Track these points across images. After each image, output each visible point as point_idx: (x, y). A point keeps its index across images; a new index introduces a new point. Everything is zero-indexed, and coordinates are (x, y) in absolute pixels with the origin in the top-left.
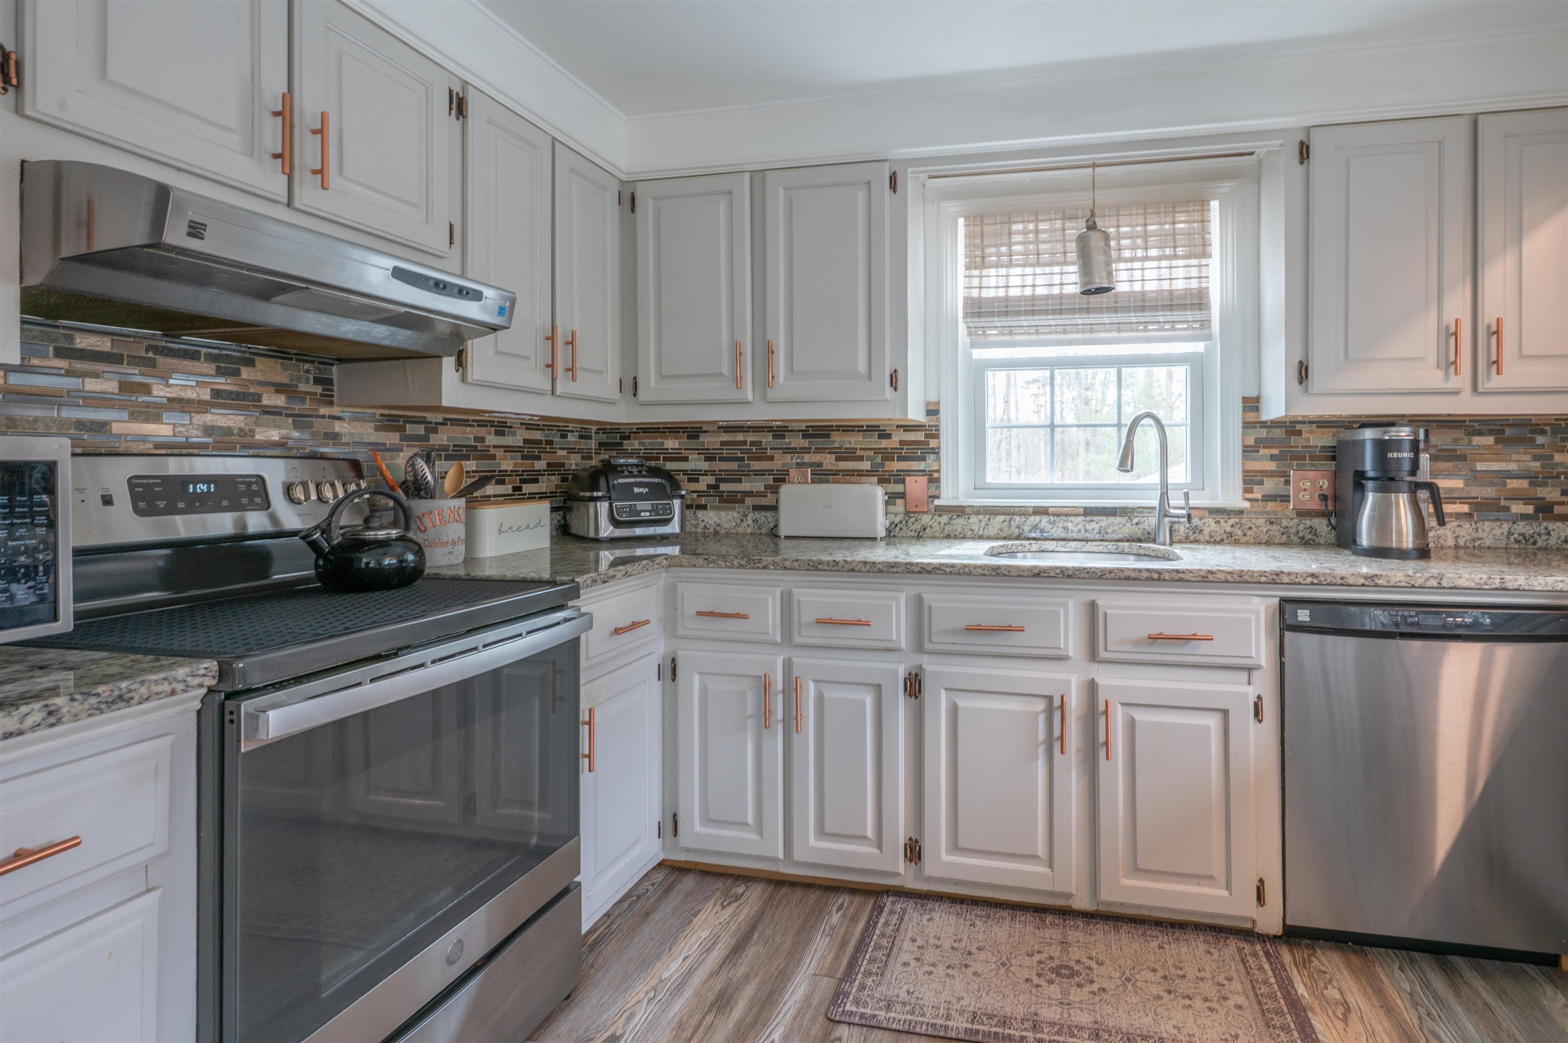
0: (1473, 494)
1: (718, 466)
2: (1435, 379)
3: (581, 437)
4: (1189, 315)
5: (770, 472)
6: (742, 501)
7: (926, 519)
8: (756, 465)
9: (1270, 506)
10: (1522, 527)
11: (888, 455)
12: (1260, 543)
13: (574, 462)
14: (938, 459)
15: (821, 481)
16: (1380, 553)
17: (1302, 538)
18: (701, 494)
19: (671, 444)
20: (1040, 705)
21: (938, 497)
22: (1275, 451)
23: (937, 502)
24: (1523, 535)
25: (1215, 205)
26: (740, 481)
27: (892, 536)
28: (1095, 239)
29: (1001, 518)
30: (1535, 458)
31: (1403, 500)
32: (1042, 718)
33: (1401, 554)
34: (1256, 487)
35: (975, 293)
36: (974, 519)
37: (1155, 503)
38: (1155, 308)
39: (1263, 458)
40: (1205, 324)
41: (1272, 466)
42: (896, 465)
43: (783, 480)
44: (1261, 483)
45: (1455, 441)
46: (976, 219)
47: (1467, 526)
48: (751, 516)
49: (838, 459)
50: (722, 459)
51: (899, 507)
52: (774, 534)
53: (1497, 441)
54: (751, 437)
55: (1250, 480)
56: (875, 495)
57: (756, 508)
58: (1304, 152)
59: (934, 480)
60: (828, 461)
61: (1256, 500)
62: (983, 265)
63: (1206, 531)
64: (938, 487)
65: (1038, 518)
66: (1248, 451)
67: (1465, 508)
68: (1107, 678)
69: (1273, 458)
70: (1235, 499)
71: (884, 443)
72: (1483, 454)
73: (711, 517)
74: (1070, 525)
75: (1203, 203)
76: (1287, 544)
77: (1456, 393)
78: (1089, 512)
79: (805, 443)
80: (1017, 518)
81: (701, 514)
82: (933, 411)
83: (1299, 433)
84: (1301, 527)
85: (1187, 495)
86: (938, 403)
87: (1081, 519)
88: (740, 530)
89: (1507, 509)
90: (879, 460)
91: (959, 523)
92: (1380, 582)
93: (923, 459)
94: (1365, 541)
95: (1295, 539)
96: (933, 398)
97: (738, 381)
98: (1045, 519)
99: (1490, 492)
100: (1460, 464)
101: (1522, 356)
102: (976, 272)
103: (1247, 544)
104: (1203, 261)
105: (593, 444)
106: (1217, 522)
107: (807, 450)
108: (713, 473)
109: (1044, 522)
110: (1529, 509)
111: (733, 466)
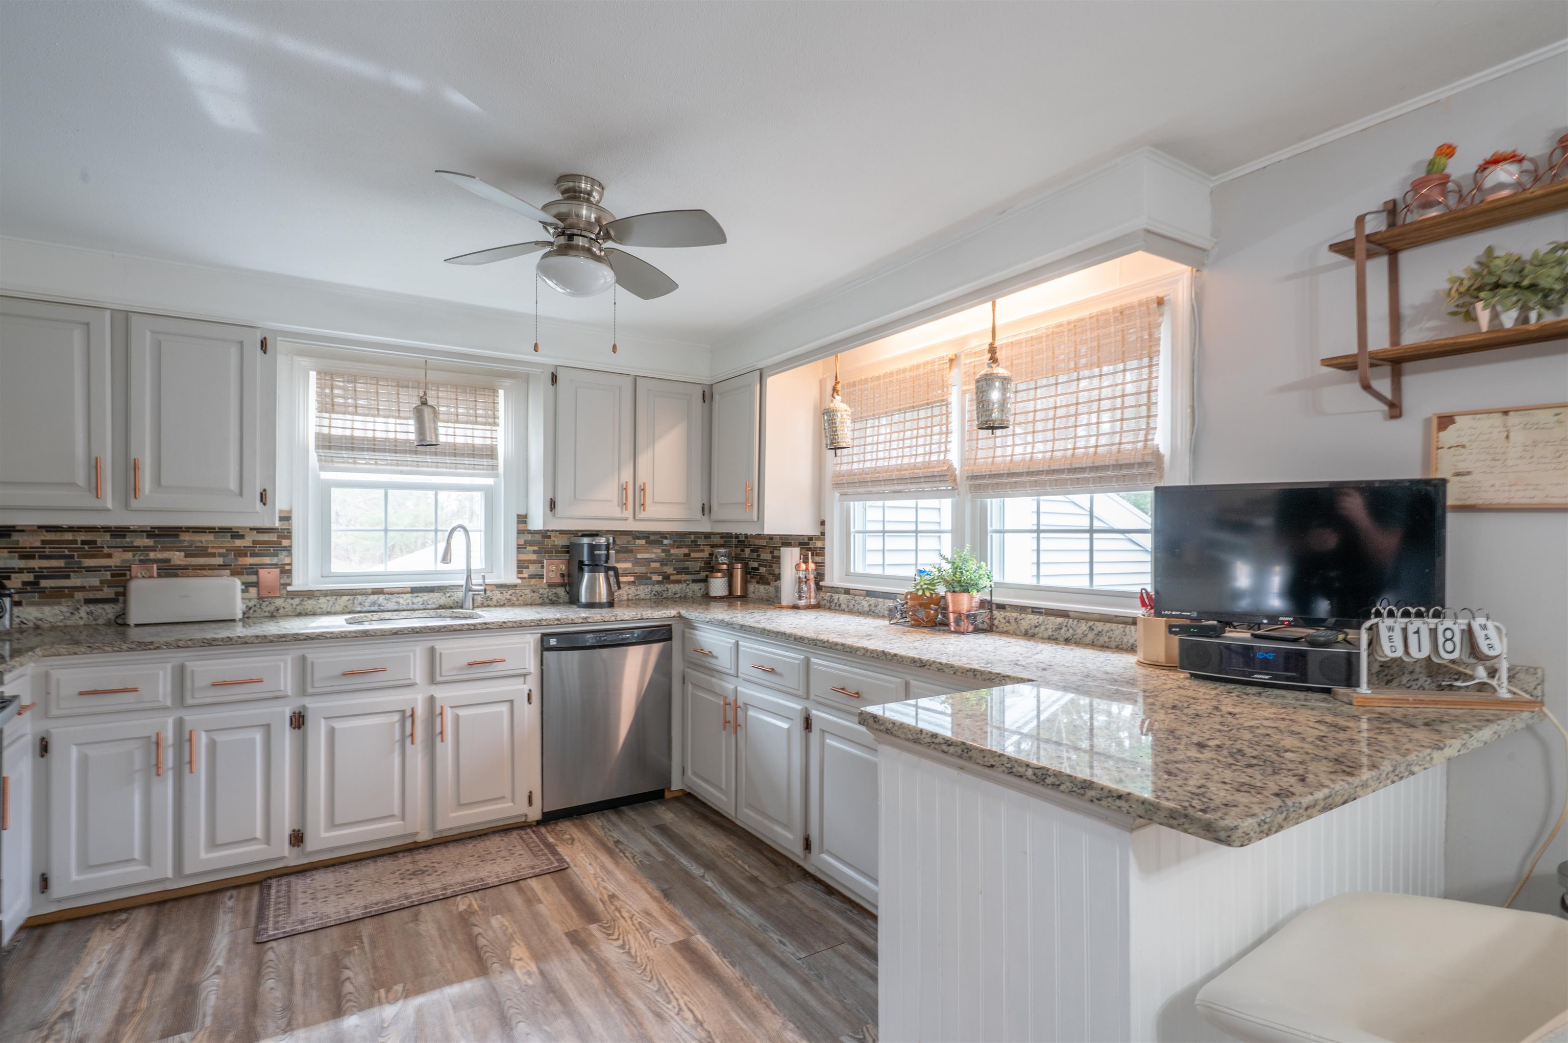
0: (636, 571)
1: (35, 564)
2: (617, 512)
5: (107, 568)
6: (72, 596)
7: (279, 602)
9: (533, 581)
10: (657, 588)
11: (240, 553)
12: (527, 605)
14: (290, 555)
15: (168, 575)
16: (591, 605)
17: (551, 600)
20: (396, 717)
21: (290, 584)
22: (536, 548)
23: (289, 588)
25: (502, 393)
26: (68, 577)
27: (247, 617)
29: (346, 598)
30: (663, 552)
31: (601, 576)
32: (397, 726)
33: (600, 605)
34: (525, 571)
35: (326, 432)
36: (323, 600)
37: (463, 582)
38: (462, 455)
39: (529, 552)
40: (495, 467)
41: (534, 557)
42: (249, 560)
43: (129, 575)
45: (627, 543)
46: (325, 376)
47: (633, 588)
48: (83, 609)
49: (187, 555)
50: (43, 557)
51: (254, 593)
53: (646, 543)
54: (82, 537)
55: (521, 566)
56: (231, 585)
57: (88, 601)
58: (554, 378)
59: (286, 571)
60: (178, 558)
61: (525, 578)
62: (331, 411)
63: (495, 600)
64: (290, 577)
65: (376, 597)
66: (520, 548)
67: (632, 579)
68: (440, 693)
69: (535, 552)
70: (512, 578)
72: (640, 549)
74: (401, 600)
75: (494, 391)
76: (542, 604)
77: (624, 519)
78: (415, 591)
79: (149, 542)
80: (360, 597)
82: (286, 518)
83: (549, 537)
84: (550, 594)
85: (484, 577)
86: (291, 511)
87: (409, 595)
89: (650, 578)
90: (231, 556)
91: (310, 604)
92: (589, 620)
93: (276, 554)
94: (583, 599)
95: (547, 600)
96: (283, 506)
98: (382, 597)
99: (641, 570)
100: (630, 555)
101: (653, 502)
102: (327, 416)
103: (520, 605)
104: (495, 427)
106: (502, 593)
107: (152, 548)
108: (30, 570)
109: (381, 599)
110: (660, 578)
111: (60, 563)
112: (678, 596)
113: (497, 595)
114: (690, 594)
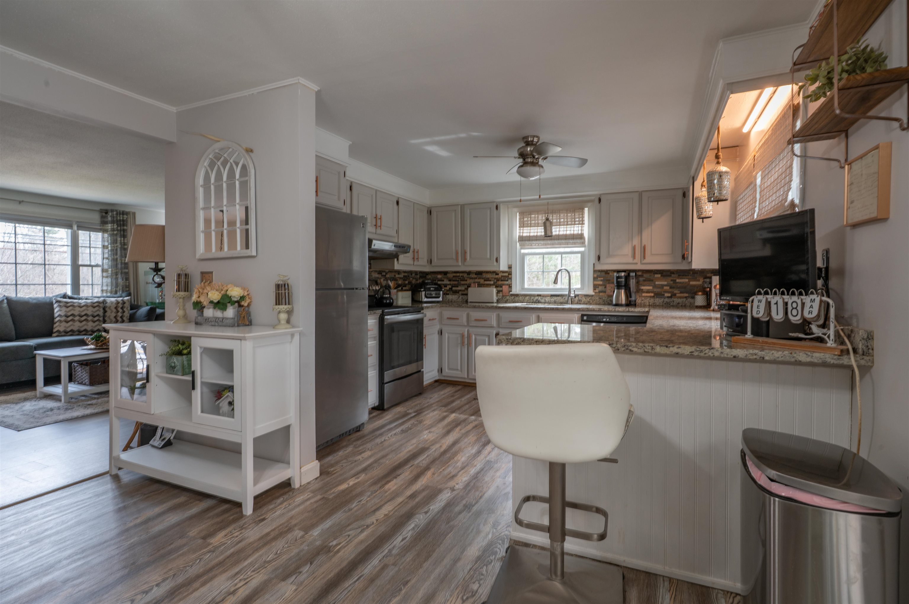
0: (655, 290)
1: (452, 283)
2: (630, 260)
3: (415, 274)
4: (578, 241)
5: (466, 284)
6: (458, 292)
7: (508, 297)
8: (463, 282)
9: (601, 294)
10: (666, 300)
11: (498, 280)
12: (597, 304)
13: (414, 281)
14: (511, 281)
15: (480, 287)
16: (617, 305)
17: (608, 303)
18: (447, 291)
19: (439, 276)
21: (511, 291)
23: (511, 293)
24: (667, 302)
25: (586, 210)
26: (458, 287)
27: (498, 301)
28: (548, 224)
29: (528, 297)
30: (672, 280)
31: (623, 291)
33: (621, 305)
34: (597, 289)
35: (521, 234)
36: (520, 297)
37: (567, 293)
38: (569, 239)
39: (599, 281)
40: (583, 243)
41: (601, 283)
42: (500, 283)
43: (470, 287)
44: (598, 288)
45: (650, 276)
46: (522, 214)
48: (461, 297)
49: (485, 281)
50: (453, 281)
51: (501, 294)
52: (467, 302)
53: (661, 276)
54: (461, 275)
55: (595, 287)
56: (493, 291)
57: (462, 294)
58: (600, 200)
59: (510, 286)
60: (482, 281)
61: (597, 292)
62: (523, 227)
63: (583, 301)
64: (511, 288)
65: (538, 297)
66: (595, 279)
67: (653, 295)
69: (601, 280)
70: (591, 292)
71: (497, 276)
72: (658, 279)
73: (450, 297)
74: (546, 299)
75: (582, 209)
76: (604, 304)
77: (636, 264)
78: (552, 296)
79: (476, 276)
80: (532, 297)
81: (447, 296)
82: (510, 267)
83: (609, 274)
84: (608, 300)
85: (574, 291)
86: (511, 265)
87: (549, 297)
88: (458, 300)
89: (664, 295)
90: (496, 281)
91: (517, 298)
92: (602, 310)
93: (507, 280)
94: (614, 302)
95: (606, 303)
96: (510, 263)
97: (457, 260)
98: (540, 298)
99: (659, 290)
100: (651, 282)
101: (652, 254)
102: (522, 228)
103: (593, 304)
104: (583, 225)
105: (418, 276)
106: (586, 298)
107: (476, 278)
108: (450, 284)
109: (539, 298)
110: (669, 295)
111: (456, 283)
112: (681, 305)
113: (584, 299)
114: (688, 304)
